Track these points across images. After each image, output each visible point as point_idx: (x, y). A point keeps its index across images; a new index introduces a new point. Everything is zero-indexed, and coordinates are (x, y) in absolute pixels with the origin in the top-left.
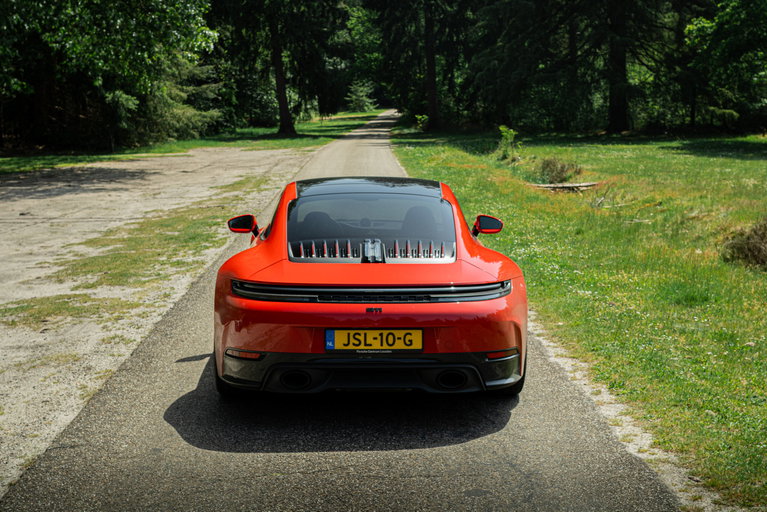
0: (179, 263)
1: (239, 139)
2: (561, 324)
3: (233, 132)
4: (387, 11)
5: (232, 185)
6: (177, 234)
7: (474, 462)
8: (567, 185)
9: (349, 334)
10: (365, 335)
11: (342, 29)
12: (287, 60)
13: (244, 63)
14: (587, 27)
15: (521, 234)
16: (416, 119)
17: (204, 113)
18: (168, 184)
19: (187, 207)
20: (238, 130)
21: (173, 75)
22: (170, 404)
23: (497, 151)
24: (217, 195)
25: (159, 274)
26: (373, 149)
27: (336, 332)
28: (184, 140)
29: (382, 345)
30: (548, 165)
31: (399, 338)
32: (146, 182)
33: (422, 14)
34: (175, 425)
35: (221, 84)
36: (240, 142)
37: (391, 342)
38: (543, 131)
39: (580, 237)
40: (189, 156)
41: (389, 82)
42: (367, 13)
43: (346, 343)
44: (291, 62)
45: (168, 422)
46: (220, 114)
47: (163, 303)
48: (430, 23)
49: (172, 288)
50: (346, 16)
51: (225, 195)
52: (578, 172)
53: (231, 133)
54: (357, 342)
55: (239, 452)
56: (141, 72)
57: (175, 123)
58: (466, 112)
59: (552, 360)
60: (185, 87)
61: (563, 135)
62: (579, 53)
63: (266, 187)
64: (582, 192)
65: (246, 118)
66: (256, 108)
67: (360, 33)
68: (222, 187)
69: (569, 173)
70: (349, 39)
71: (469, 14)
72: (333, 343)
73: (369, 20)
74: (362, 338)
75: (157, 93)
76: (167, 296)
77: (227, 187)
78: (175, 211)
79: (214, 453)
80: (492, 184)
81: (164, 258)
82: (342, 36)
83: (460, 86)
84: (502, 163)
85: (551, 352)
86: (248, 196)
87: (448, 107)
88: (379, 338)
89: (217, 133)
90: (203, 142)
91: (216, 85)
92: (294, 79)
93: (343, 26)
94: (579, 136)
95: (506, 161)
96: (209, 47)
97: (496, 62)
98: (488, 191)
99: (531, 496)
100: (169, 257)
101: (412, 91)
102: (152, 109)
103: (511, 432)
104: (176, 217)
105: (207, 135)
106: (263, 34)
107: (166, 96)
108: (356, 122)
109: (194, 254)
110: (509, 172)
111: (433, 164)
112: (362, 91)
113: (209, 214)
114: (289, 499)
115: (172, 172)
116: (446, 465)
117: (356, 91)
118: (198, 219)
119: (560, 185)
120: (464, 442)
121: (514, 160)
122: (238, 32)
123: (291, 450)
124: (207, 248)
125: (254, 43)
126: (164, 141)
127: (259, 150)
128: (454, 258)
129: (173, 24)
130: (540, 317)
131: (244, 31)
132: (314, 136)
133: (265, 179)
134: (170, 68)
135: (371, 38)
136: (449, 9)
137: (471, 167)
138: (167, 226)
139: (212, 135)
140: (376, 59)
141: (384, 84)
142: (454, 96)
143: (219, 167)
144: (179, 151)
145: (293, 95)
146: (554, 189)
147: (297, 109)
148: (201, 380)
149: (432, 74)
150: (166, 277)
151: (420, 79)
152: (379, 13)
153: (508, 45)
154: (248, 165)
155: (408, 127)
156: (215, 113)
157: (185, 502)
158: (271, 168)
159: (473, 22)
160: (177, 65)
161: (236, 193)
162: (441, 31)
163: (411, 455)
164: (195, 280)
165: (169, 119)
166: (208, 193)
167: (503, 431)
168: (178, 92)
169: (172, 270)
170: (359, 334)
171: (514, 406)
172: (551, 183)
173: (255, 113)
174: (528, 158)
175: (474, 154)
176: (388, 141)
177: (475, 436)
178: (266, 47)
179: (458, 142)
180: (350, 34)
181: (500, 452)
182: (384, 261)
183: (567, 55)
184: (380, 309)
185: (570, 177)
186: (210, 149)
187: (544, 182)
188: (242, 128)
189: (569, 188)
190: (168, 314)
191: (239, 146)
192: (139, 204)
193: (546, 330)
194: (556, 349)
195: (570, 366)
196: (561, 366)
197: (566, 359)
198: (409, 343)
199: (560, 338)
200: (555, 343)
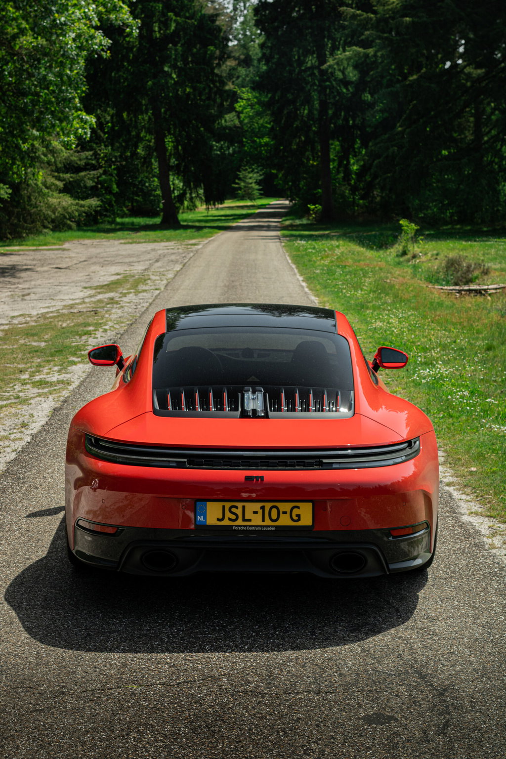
0: (42, 384)
1: (119, 230)
2: (473, 469)
3: (113, 222)
4: (279, 94)
5: (107, 285)
6: (43, 344)
7: (375, 670)
8: (473, 287)
9: (224, 507)
10: (244, 507)
11: (230, 112)
12: (171, 144)
13: (126, 148)
14: (494, 109)
15: (425, 350)
16: (309, 209)
17: (82, 202)
18: (39, 282)
19: (58, 311)
20: (118, 220)
21: (49, 163)
22: (13, 577)
23: (396, 246)
24: (91, 296)
25: (18, 397)
26: (262, 243)
27: (209, 504)
28: (60, 231)
29: (263, 520)
30: (452, 264)
31: (285, 513)
32: (16, 280)
33: (315, 95)
34: (17, 608)
35: (101, 171)
36: (119, 233)
37: (274, 517)
38: (446, 223)
39: (491, 353)
40: (64, 250)
41: (279, 170)
42: (257, 95)
43: (221, 517)
44: (176, 148)
45: (9, 603)
46: (99, 203)
47: (18, 435)
48: (324, 105)
49: (32, 416)
50: (234, 97)
51: (100, 297)
52: (486, 272)
53: (110, 223)
54: (234, 517)
55: (89, 650)
56: (14, 159)
57: (50, 213)
58: (361, 201)
59: (465, 519)
60: (61, 175)
61: (469, 228)
62: (486, 139)
63: (144, 288)
64: (490, 295)
65: (127, 207)
66: (138, 196)
67: (249, 116)
68: (96, 288)
69: (476, 273)
70: (237, 122)
71: (367, 97)
72: (205, 518)
73: (259, 103)
74: (239, 512)
75: (30, 182)
76: (24, 425)
77: (102, 287)
78: (44, 316)
79: (60, 650)
80: (392, 286)
81: (25, 376)
82: (229, 119)
83: (356, 174)
84: (402, 259)
85: (464, 508)
86: (125, 299)
87: (343, 196)
88: (260, 511)
89: (96, 222)
90: (80, 233)
91: (95, 172)
92: (178, 166)
93: (232, 109)
94: (485, 229)
95: (406, 257)
96: (86, 133)
97: (396, 148)
98: (387, 294)
99: (446, 724)
100: (32, 375)
101: (305, 178)
102: (26, 199)
103: (420, 625)
104: (45, 324)
105: (85, 225)
106: (144, 118)
107: (40, 185)
108: (244, 212)
109: (59, 371)
110: (410, 271)
111: (327, 262)
112: (251, 178)
113: (81, 320)
114: (145, 725)
115: (45, 268)
116: (341, 675)
117: (245, 177)
118: (68, 326)
119: (466, 288)
120: (362, 639)
121: (414, 257)
122: (119, 115)
123: (152, 650)
124: (74, 363)
125: (136, 127)
126: (39, 233)
127: (139, 243)
128: (352, 412)
129: (47, 109)
130: (450, 460)
131: (125, 115)
132: (198, 228)
133: (142, 279)
134: (45, 155)
135: (261, 121)
136: (345, 91)
137: (368, 265)
138: (33, 335)
139: (90, 225)
140: (266, 144)
141: (274, 171)
142: (350, 184)
143: (94, 263)
144: (54, 244)
145: (176, 182)
146: (460, 291)
147: (181, 198)
148: (53, 543)
149: (326, 160)
150: (25, 401)
151: (313, 165)
152: (270, 95)
153: (408, 130)
154: (127, 260)
155: (300, 218)
156: (94, 202)
157: (18, 727)
158: (151, 265)
159: (371, 105)
160: (53, 152)
161: (111, 295)
162: (336, 115)
163: (297, 658)
164: (58, 405)
165: (43, 208)
166: (81, 295)
167: (409, 623)
168: (53, 180)
169: (33, 391)
170: (237, 507)
171: (421, 586)
172: (456, 284)
173: (137, 201)
174: (429, 255)
175: (372, 249)
176: (279, 233)
177: (376, 630)
178: (149, 131)
179: (354, 235)
180: (239, 117)
181: (407, 656)
182: (266, 416)
183: (473, 141)
184: (262, 478)
185: (477, 278)
186: (87, 242)
187: (448, 284)
188: (122, 217)
189: (476, 291)
190: (23, 451)
191: (119, 239)
192: (6, 307)
193: (457, 477)
194: (469, 503)
195: (487, 527)
196: (477, 528)
197: (482, 518)
198: (296, 518)
199: (474, 488)
200: (468, 495)
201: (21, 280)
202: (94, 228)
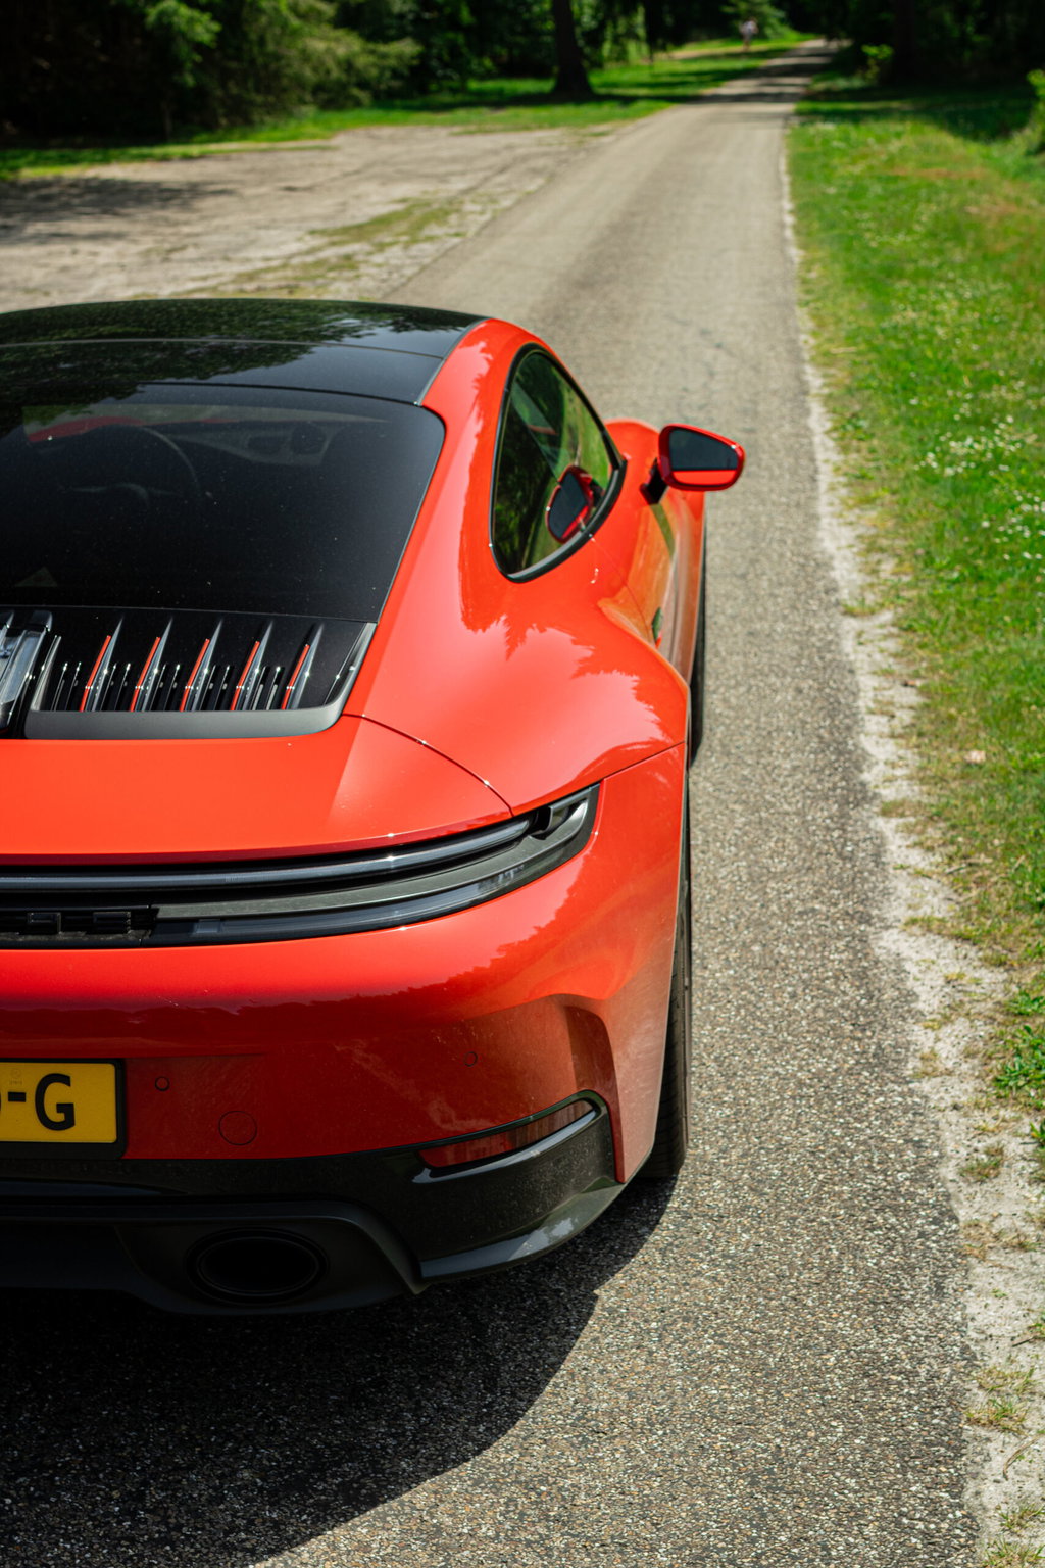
2: (976, 756)
3: (461, 89)
5: (361, 225)
16: (867, 56)
17: (383, 48)
18: (229, 220)
20: (474, 85)
24: (310, 252)
26: (743, 129)
31: (17, 1096)
32: (183, 217)
36: (461, 114)
40: (328, 148)
46: (417, 50)
51: (328, 253)
53: (454, 91)
57: (307, 72)
59: (890, 943)
63: (435, 231)
65: (494, 57)
68: (336, 232)
77: (349, 229)
80: (977, 223)
85: (900, 899)
86: (375, 258)
89: (423, 92)
90: (378, 114)
98: (960, 243)
102: (255, 41)
107: (284, 11)
108: (739, 65)
115: (262, 189)
130: (924, 720)
132: (628, 99)
133: (444, 212)
137: (946, 176)
139: (411, 97)
143: (373, 177)
144: (310, 138)
154: (442, 170)
155: (848, 74)
156: (407, 48)
158: (485, 179)
161: (355, 248)
165: (295, 63)
166: (293, 248)
175: (976, 139)
176: (790, 108)
182: (18, 729)
186: (386, 131)
188: (481, 79)
191: (454, 125)
193: (922, 781)
194: (921, 881)
195: (941, 982)
196: (910, 984)
197: (940, 941)
198: (60, 1117)
199: (954, 827)
200: (930, 849)
201: (194, 217)
202: (417, 102)
